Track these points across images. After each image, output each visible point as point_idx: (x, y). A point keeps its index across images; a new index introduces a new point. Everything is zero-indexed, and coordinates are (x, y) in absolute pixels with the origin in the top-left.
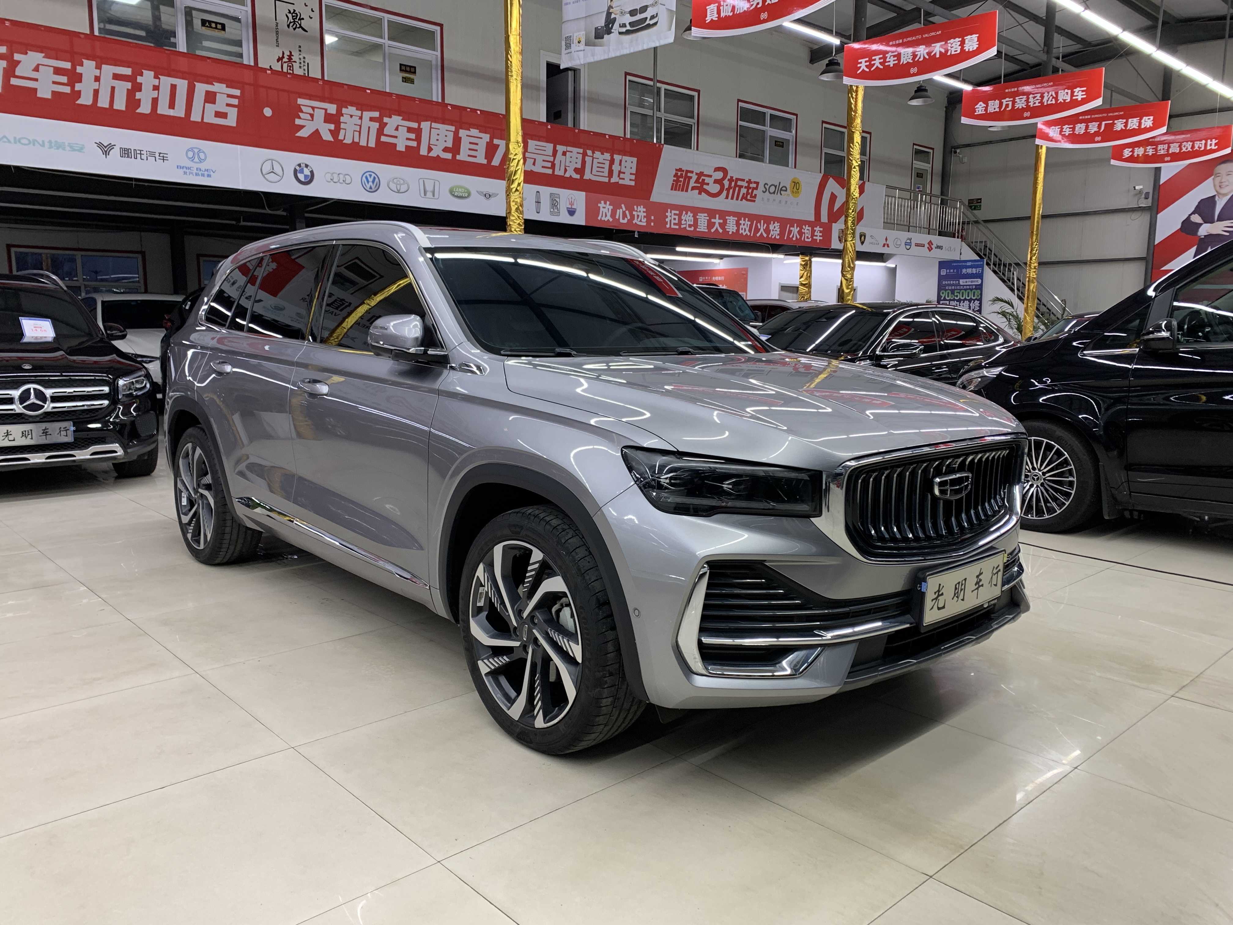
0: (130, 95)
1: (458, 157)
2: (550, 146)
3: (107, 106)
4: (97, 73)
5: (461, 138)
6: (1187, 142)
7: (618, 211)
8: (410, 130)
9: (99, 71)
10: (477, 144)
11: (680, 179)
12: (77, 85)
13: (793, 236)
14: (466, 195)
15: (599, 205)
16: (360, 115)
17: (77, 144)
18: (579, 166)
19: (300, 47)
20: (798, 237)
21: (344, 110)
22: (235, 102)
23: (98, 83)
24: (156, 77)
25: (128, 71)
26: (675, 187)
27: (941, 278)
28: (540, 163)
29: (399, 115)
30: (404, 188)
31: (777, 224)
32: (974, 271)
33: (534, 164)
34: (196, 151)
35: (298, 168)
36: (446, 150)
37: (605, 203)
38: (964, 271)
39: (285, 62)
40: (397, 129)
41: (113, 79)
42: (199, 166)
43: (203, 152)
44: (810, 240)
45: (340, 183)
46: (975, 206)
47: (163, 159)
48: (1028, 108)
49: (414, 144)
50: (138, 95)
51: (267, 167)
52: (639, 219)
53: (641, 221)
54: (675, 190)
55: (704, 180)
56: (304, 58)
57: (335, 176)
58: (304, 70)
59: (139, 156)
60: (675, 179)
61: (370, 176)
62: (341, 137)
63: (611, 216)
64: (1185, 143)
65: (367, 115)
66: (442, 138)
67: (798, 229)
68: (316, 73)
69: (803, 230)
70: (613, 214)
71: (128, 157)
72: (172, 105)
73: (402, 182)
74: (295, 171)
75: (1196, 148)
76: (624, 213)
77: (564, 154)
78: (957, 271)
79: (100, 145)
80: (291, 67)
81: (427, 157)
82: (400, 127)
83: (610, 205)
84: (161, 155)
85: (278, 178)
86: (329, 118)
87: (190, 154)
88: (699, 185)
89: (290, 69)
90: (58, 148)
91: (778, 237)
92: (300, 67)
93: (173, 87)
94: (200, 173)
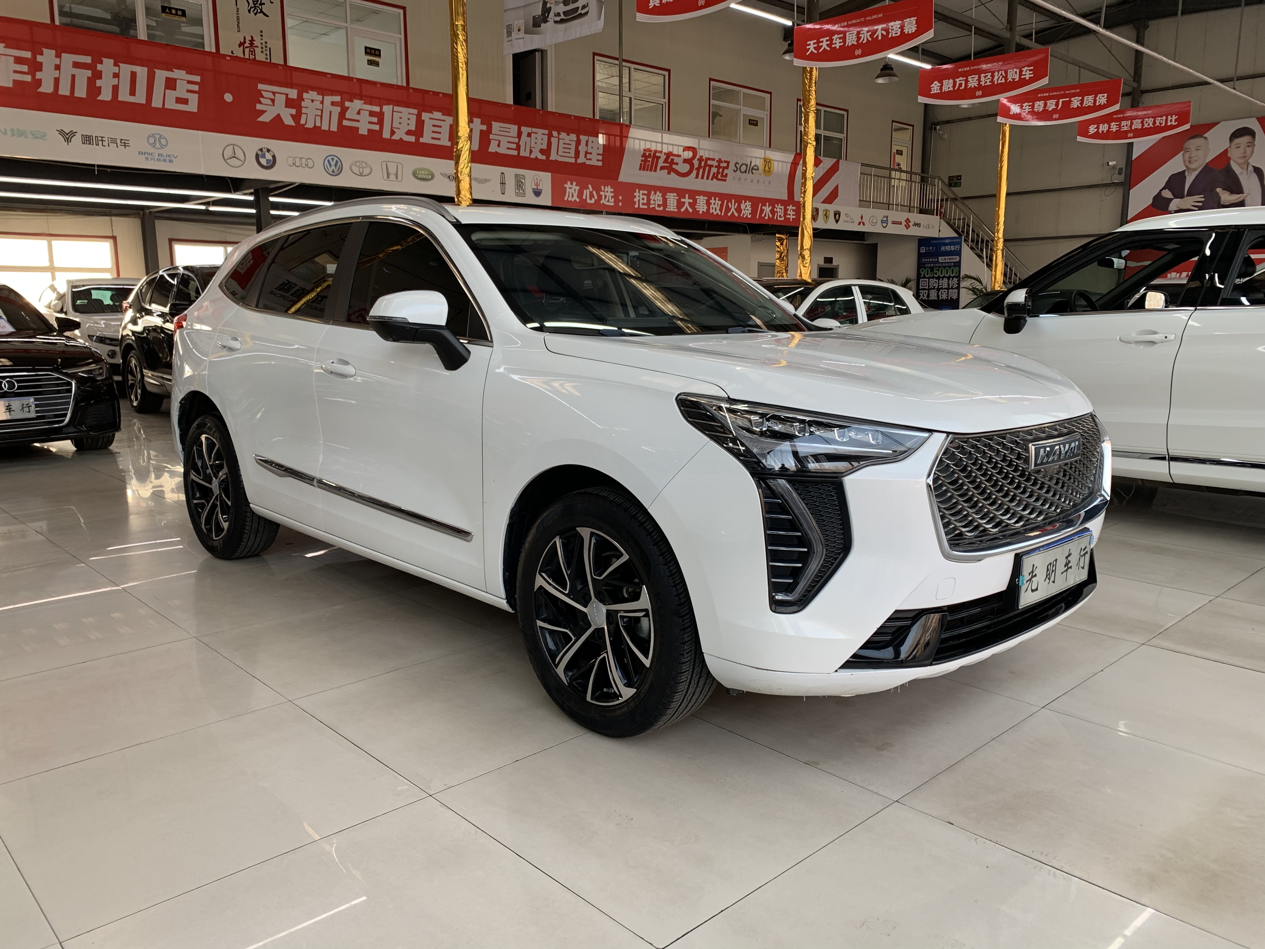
0: (91, 82)
1: (422, 140)
2: (514, 128)
3: (68, 93)
4: (57, 61)
5: (424, 121)
6: (1149, 118)
7: (585, 191)
8: (372, 114)
9: (59, 59)
10: (440, 127)
11: (649, 159)
12: (38, 73)
13: (765, 215)
14: (430, 177)
15: (565, 185)
16: (321, 100)
17: (39, 132)
18: (545, 147)
19: (261, 32)
20: (771, 216)
21: (305, 95)
22: (196, 88)
23: (58, 71)
24: (116, 64)
25: (88, 59)
26: (643, 167)
27: (920, 256)
28: (504, 145)
29: (361, 99)
30: (367, 171)
31: (748, 204)
32: (952, 248)
33: (499, 146)
34: (157, 137)
35: (259, 153)
36: (409, 133)
37: (572, 184)
38: (943, 248)
39: (247, 47)
40: (359, 113)
41: (73, 67)
42: (160, 151)
43: (164, 138)
44: (783, 219)
45: (303, 167)
46: (955, 183)
47: (125, 146)
48: (980, 87)
49: (377, 127)
50: (99, 83)
51: (229, 152)
52: (607, 199)
53: (608, 201)
54: (644, 170)
55: (672, 160)
56: (266, 43)
57: (297, 160)
58: (266, 55)
59: (100, 143)
60: (643, 159)
61: (333, 159)
62: (303, 122)
63: (578, 197)
64: (1147, 119)
65: (328, 99)
66: (404, 121)
67: (771, 207)
68: (277, 59)
69: (775, 209)
70: (580, 194)
71: (90, 143)
72: (133, 92)
73: (364, 165)
74: (257, 156)
75: (1158, 124)
76: (591, 194)
77: (529, 135)
78: (936, 249)
79: (62, 132)
80: (253, 52)
81: (390, 141)
82: (361, 111)
83: (576, 185)
84: (123, 141)
85: (240, 163)
86: (290, 103)
87: (152, 140)
88: (668, 165)
89: (252, 54)
90: (20, 136)
91: (749, 216)
92: (262, 52)
93: (133, 75)
94: (162, 158)
